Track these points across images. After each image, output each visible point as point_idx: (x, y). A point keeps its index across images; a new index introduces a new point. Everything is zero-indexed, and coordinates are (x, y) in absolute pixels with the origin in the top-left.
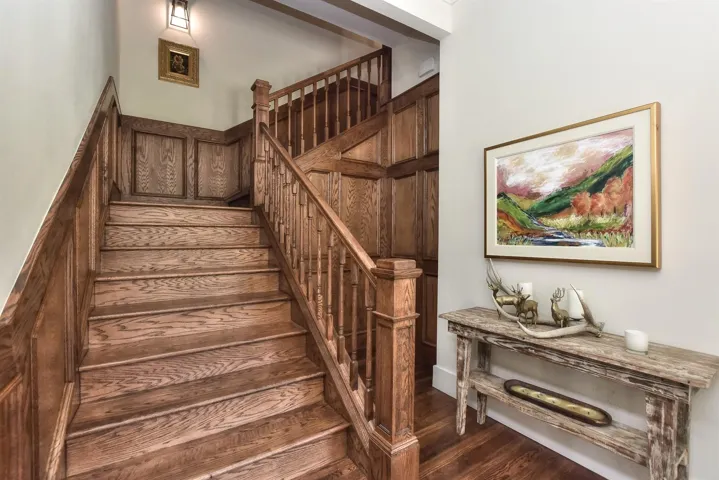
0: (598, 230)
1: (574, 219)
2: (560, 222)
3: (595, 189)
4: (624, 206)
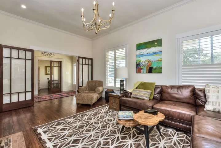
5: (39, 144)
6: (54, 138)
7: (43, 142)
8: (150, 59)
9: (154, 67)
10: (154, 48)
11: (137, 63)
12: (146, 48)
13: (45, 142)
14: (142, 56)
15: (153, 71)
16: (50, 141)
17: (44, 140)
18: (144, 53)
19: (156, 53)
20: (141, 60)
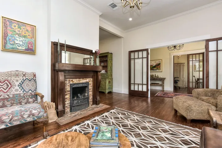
0: (158, 69)
1: (156, 68)
2: (155, 68)
3: (158, 66)
4: (160, 67)
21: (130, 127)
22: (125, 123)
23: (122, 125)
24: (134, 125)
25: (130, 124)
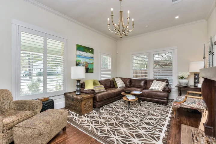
5: (169, 142)
6: (154, 136)
7: (165, 141)
8: (87, 62)
9: (90, 68)
10: (89, 53)
11: (77, 63)
12: (84, 51)
13: (164, 139)
14: (81, 57)
15: (89, 71)
16: (160, 136)
17: (162, 142)
18: (83, 55)
19: (90, 58)
20: (80, 61)
21: (123, 125)
22: (127, 129)
23: (130, 127)
24: (119, 127)
25: (123, 128)
